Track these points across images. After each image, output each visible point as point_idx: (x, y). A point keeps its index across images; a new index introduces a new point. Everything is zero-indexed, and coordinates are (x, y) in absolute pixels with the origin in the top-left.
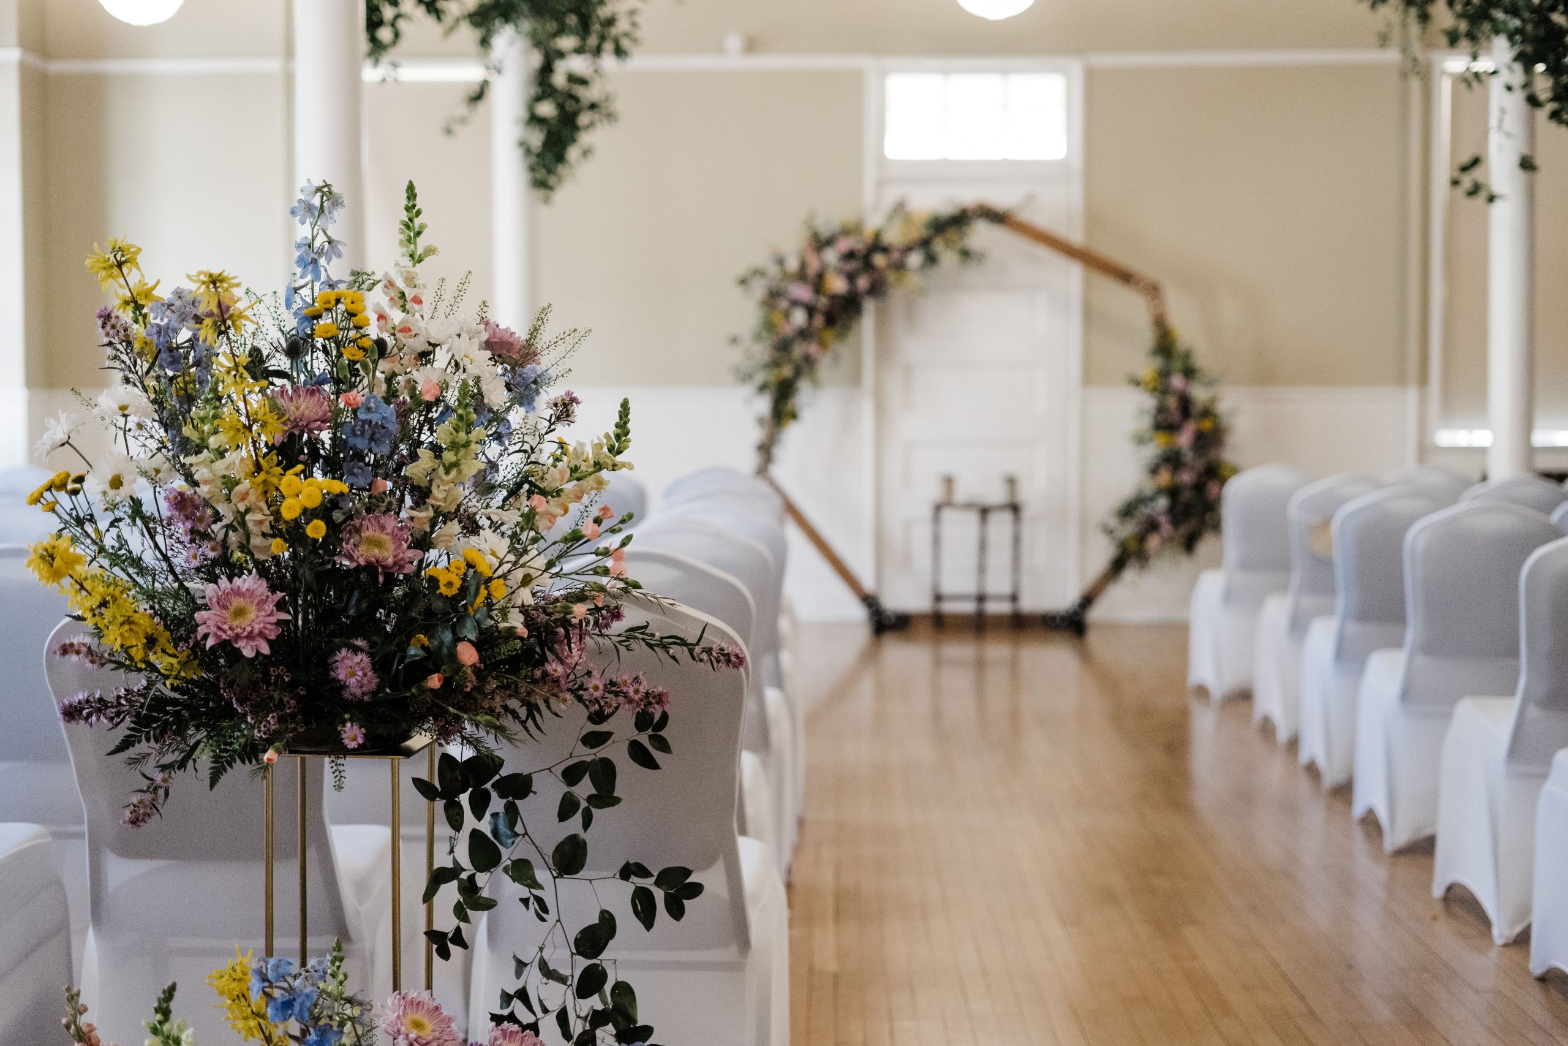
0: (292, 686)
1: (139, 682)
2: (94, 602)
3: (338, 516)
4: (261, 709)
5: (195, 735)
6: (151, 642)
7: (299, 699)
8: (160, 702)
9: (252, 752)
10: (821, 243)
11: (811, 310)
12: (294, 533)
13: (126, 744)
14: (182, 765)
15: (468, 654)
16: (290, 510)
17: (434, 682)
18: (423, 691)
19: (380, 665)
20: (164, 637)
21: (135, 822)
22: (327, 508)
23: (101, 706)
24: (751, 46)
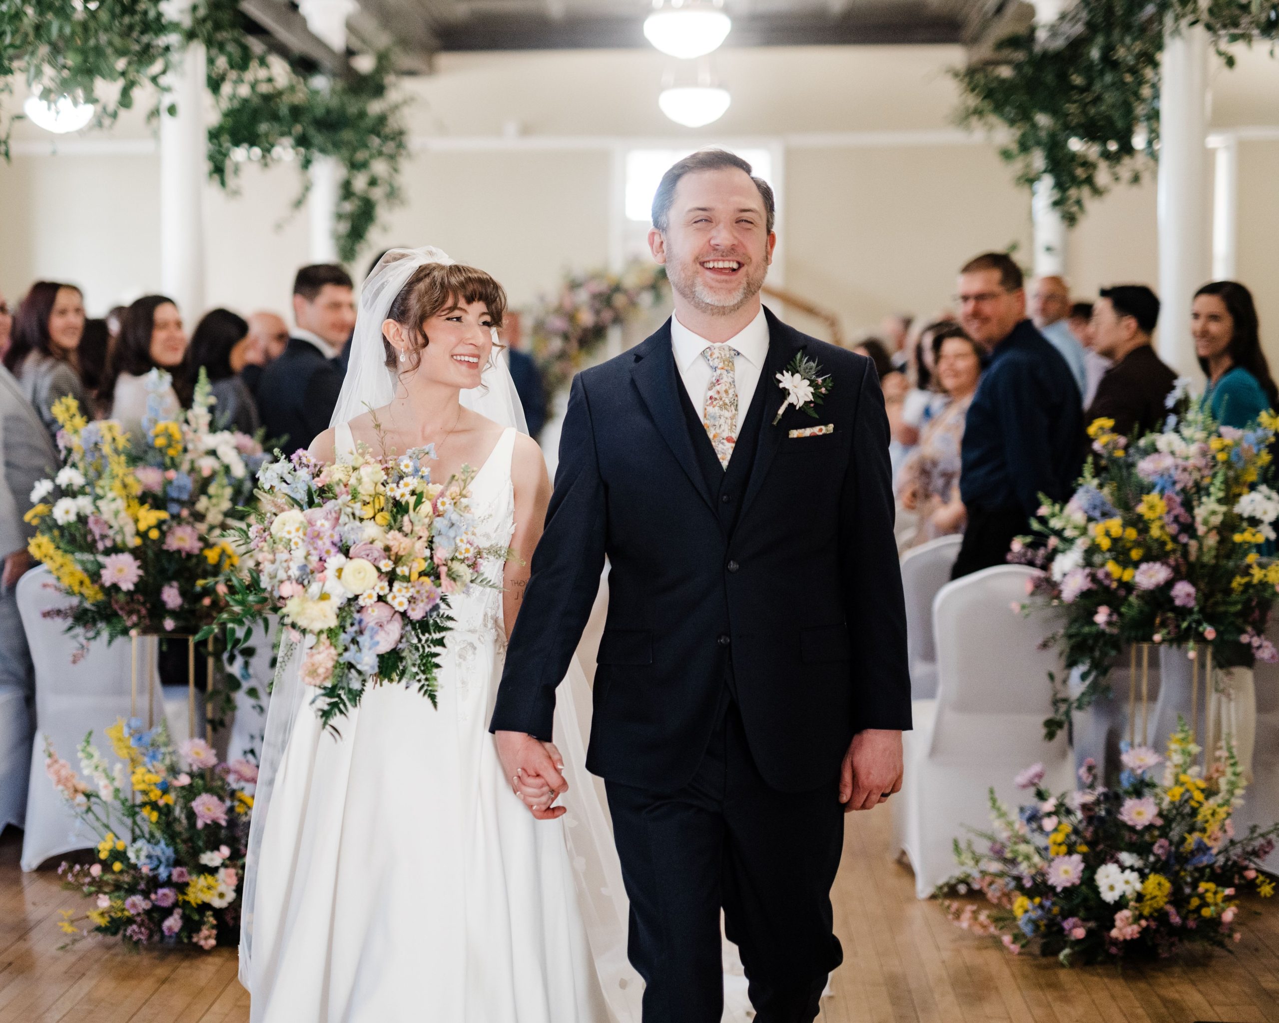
0: (144, 604)
1: (75, 601)
2: (57, 565)
3: (165, 528)
4: (130, 613)
5: (101, 625)
6: (82, 583)
7: (147, 609)
8: (86, 611)
9: (125, 632)
10: (574, 285)
11: (566, 337)
12: (143, 535)
13: (70, 629)
14: (94, 638)
15: (222, 589)
16: (142, 526)
17: (207, 601)
18: (203, 607)
19: (183, 593)
20: (87, 581)
21: (74, 662)
22: (160, 525)
23: (58, 612)
24: (526, 130)
